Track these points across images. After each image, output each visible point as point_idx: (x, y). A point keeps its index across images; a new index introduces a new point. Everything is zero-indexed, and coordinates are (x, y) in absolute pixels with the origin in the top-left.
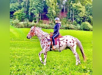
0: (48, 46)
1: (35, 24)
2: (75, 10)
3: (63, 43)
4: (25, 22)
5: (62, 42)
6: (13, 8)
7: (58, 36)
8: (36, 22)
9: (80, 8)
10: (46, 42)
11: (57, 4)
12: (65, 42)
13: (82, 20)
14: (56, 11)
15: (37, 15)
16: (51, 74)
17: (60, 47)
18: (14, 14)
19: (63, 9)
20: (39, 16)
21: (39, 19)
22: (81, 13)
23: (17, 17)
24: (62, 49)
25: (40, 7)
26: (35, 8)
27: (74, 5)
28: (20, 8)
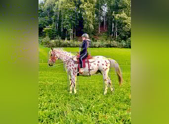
0: (75, 68)
1: (68, 42)
2: (118, 22)
3: (94, 65)
4: (57, 40)
5: (92, 64)
6: (42, 24)
7: (87, 56)
8: (69, 40)
9: (125, 19)
10: (71, 64)
11: (95, 15)
12: (96, 65)
13: (128, 34)
14: (94, 26)
15: (71, 31)
16: (89, 106)
17: (89, 70)
18: (44, 30)
19: (103, 22)
20: (74, 32)
21: (74, 36)
22: (126, 26)
23: (47, 34)
24: (93, 73)
25: (74, 21)
26: (68, 22)
27: (117, 16)
28: (50, 23)
